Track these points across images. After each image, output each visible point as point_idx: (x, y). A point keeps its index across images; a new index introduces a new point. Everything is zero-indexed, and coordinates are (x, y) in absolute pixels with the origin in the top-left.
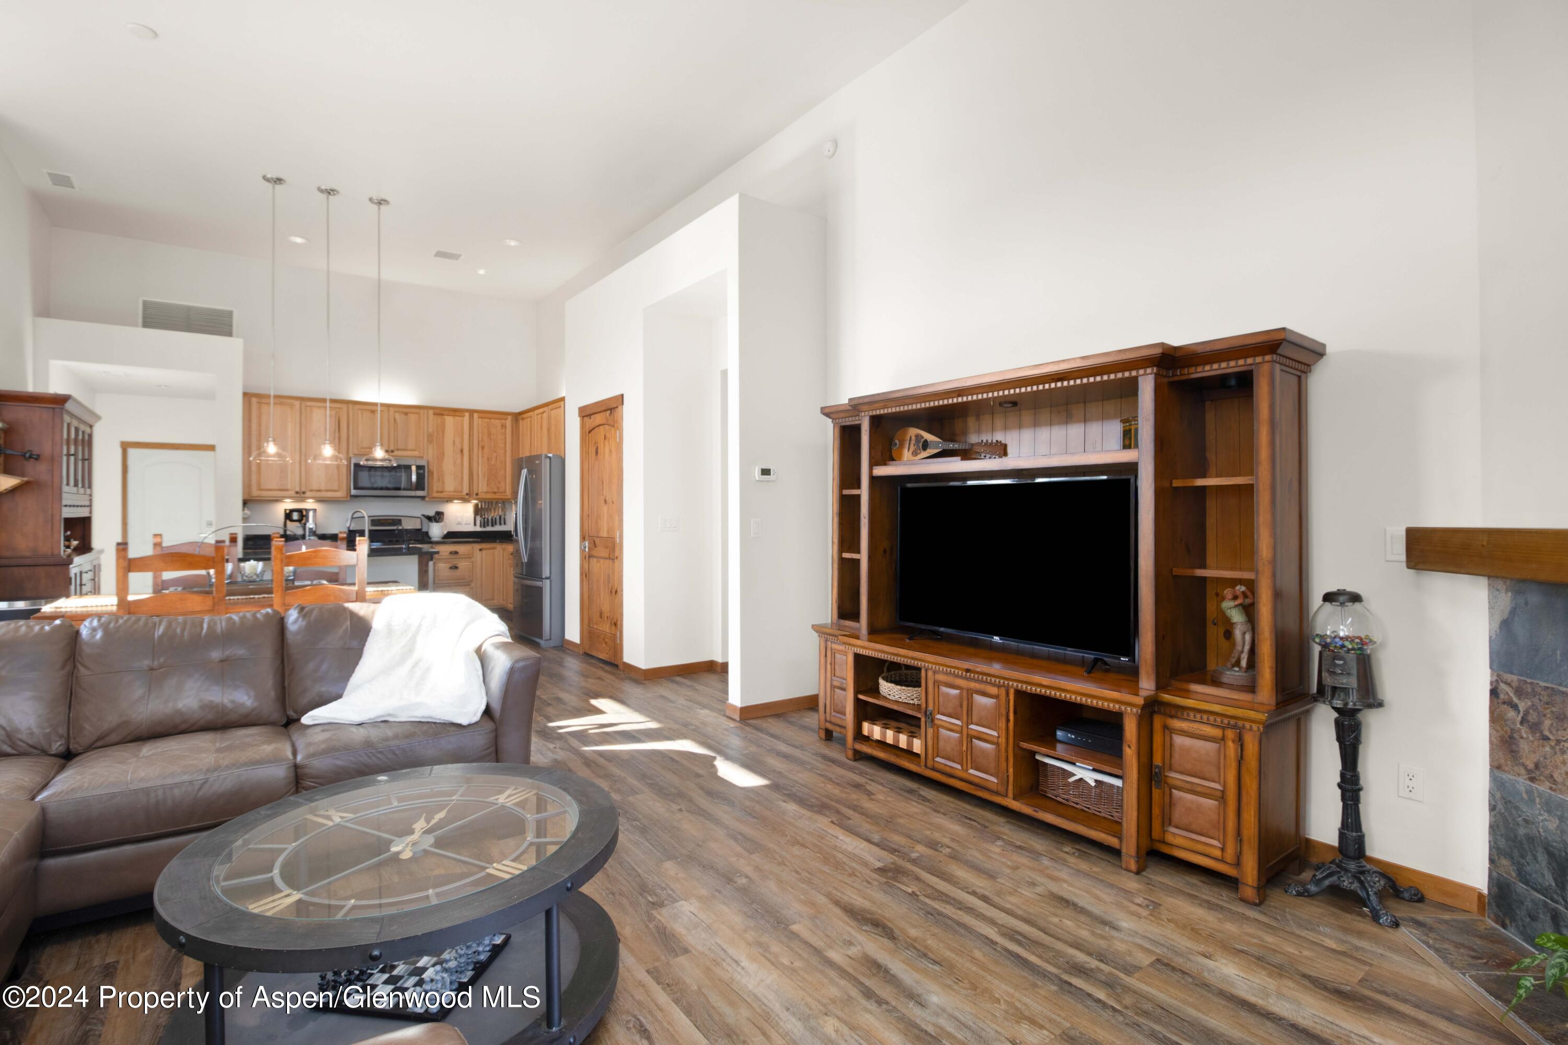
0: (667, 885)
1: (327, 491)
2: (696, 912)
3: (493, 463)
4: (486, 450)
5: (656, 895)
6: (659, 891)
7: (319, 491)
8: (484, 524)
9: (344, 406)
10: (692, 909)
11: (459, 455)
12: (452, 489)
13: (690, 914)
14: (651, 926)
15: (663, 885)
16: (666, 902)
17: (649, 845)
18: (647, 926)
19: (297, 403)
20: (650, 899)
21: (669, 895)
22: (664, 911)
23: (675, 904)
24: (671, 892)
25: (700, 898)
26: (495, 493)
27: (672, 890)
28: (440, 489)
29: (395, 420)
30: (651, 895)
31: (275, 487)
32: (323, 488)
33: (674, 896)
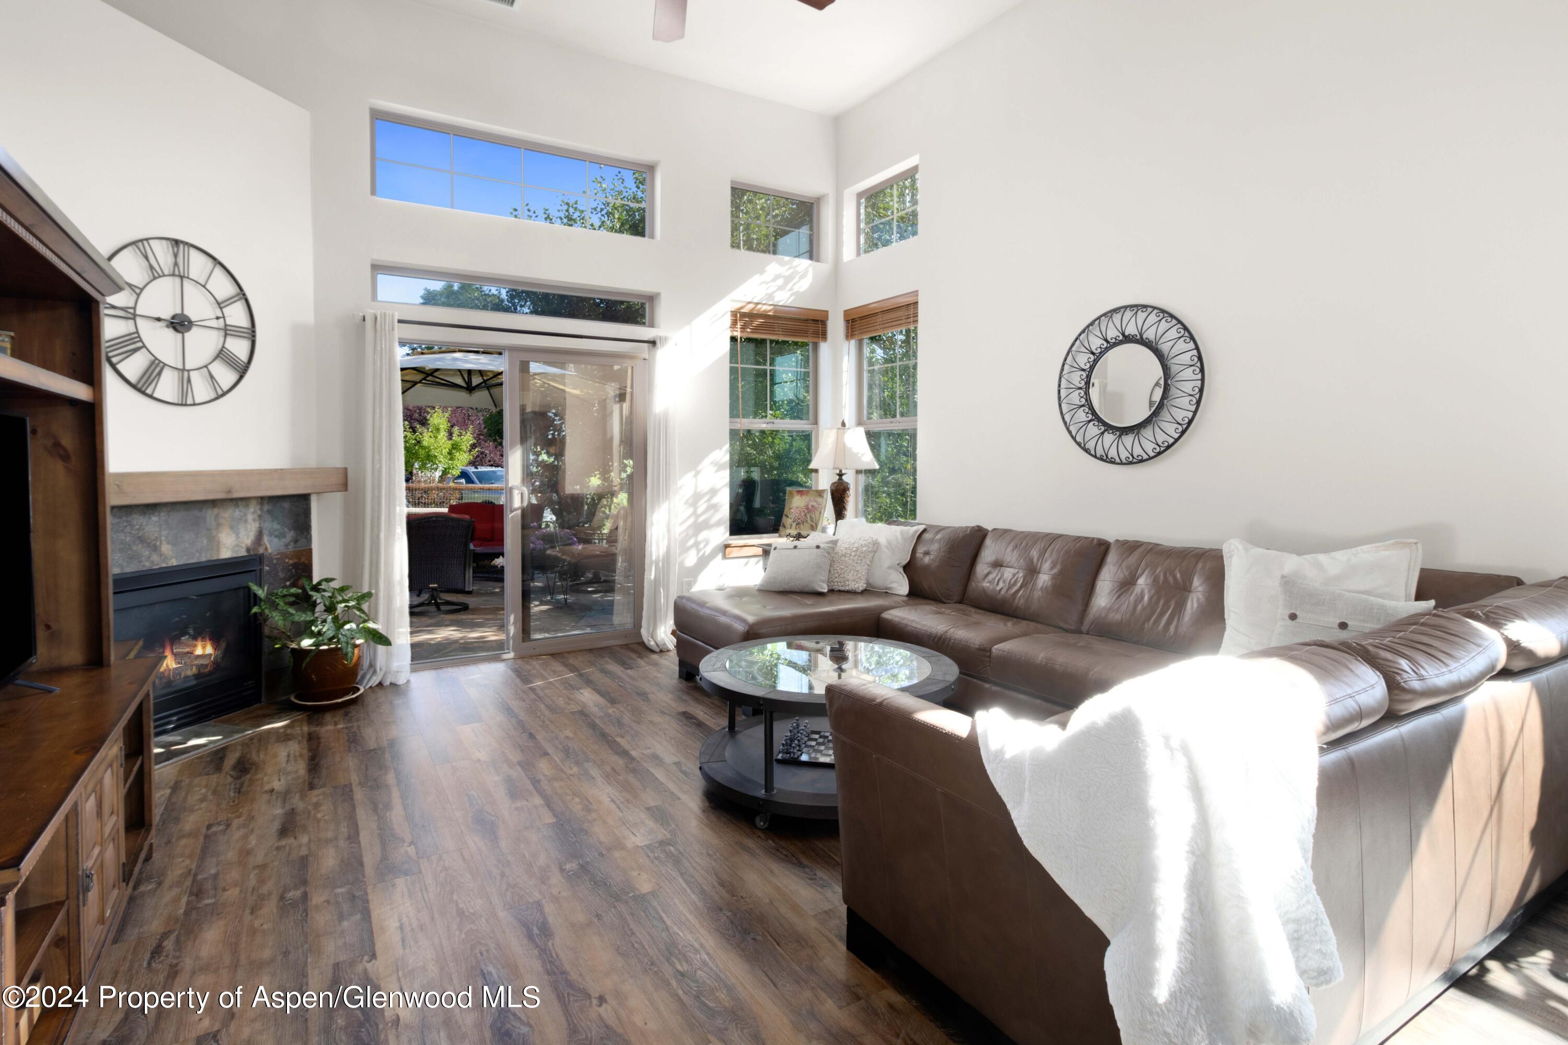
0: (653, 862)
2: (631, 836)
5: (666, 852)
6: (662, 856)
10: (633, 838)
13: (638, 834)
14: (673, 826)
15: (656, 862)
16: (657, 845)
17: (665, 918)
18: (677, 825)
20: (672, 848)
21: (653, 852)
22: (660, 837)
23: (649, 842)
24: (650, 854)
25: (623, 848)
27: (649, 857)
30: (671, 852)
33: (647, 851)
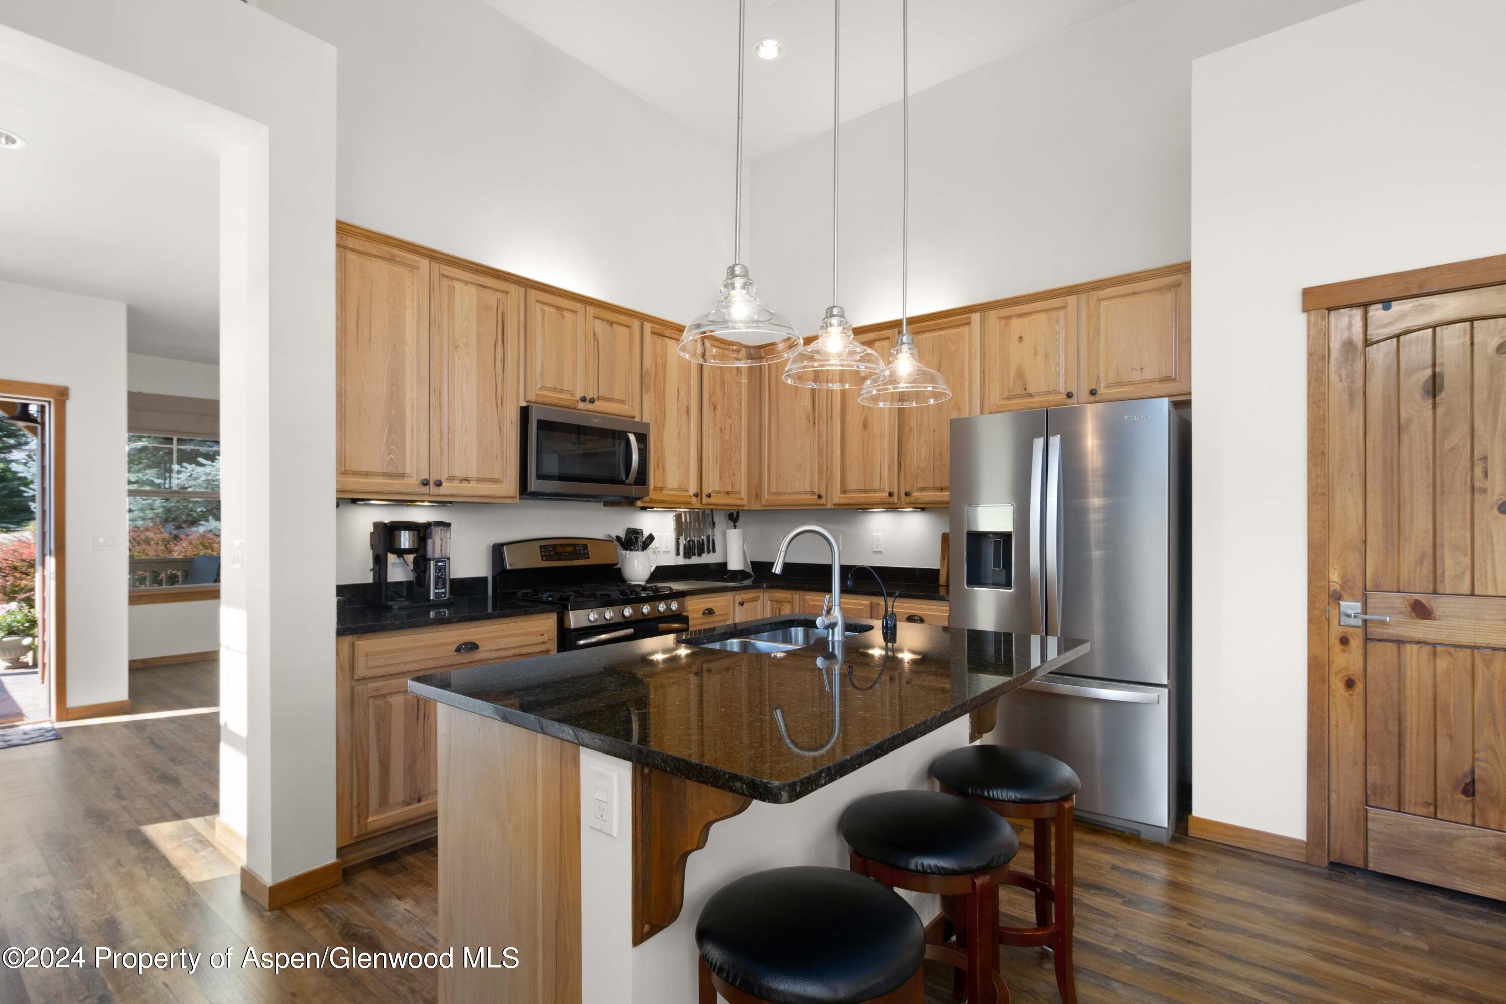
1: (481, 480)
3: (727, 437)
4: (719, 412)
7: (467, 480)
8: (689, 552)
9: (516, 292)
11: (684, 418)
12: (676, 486)
19: (424, 263)
26: (728, 494)
28: (659, 485)
29: (595, 334)
31: (377, 468)
32: (473, 474)
